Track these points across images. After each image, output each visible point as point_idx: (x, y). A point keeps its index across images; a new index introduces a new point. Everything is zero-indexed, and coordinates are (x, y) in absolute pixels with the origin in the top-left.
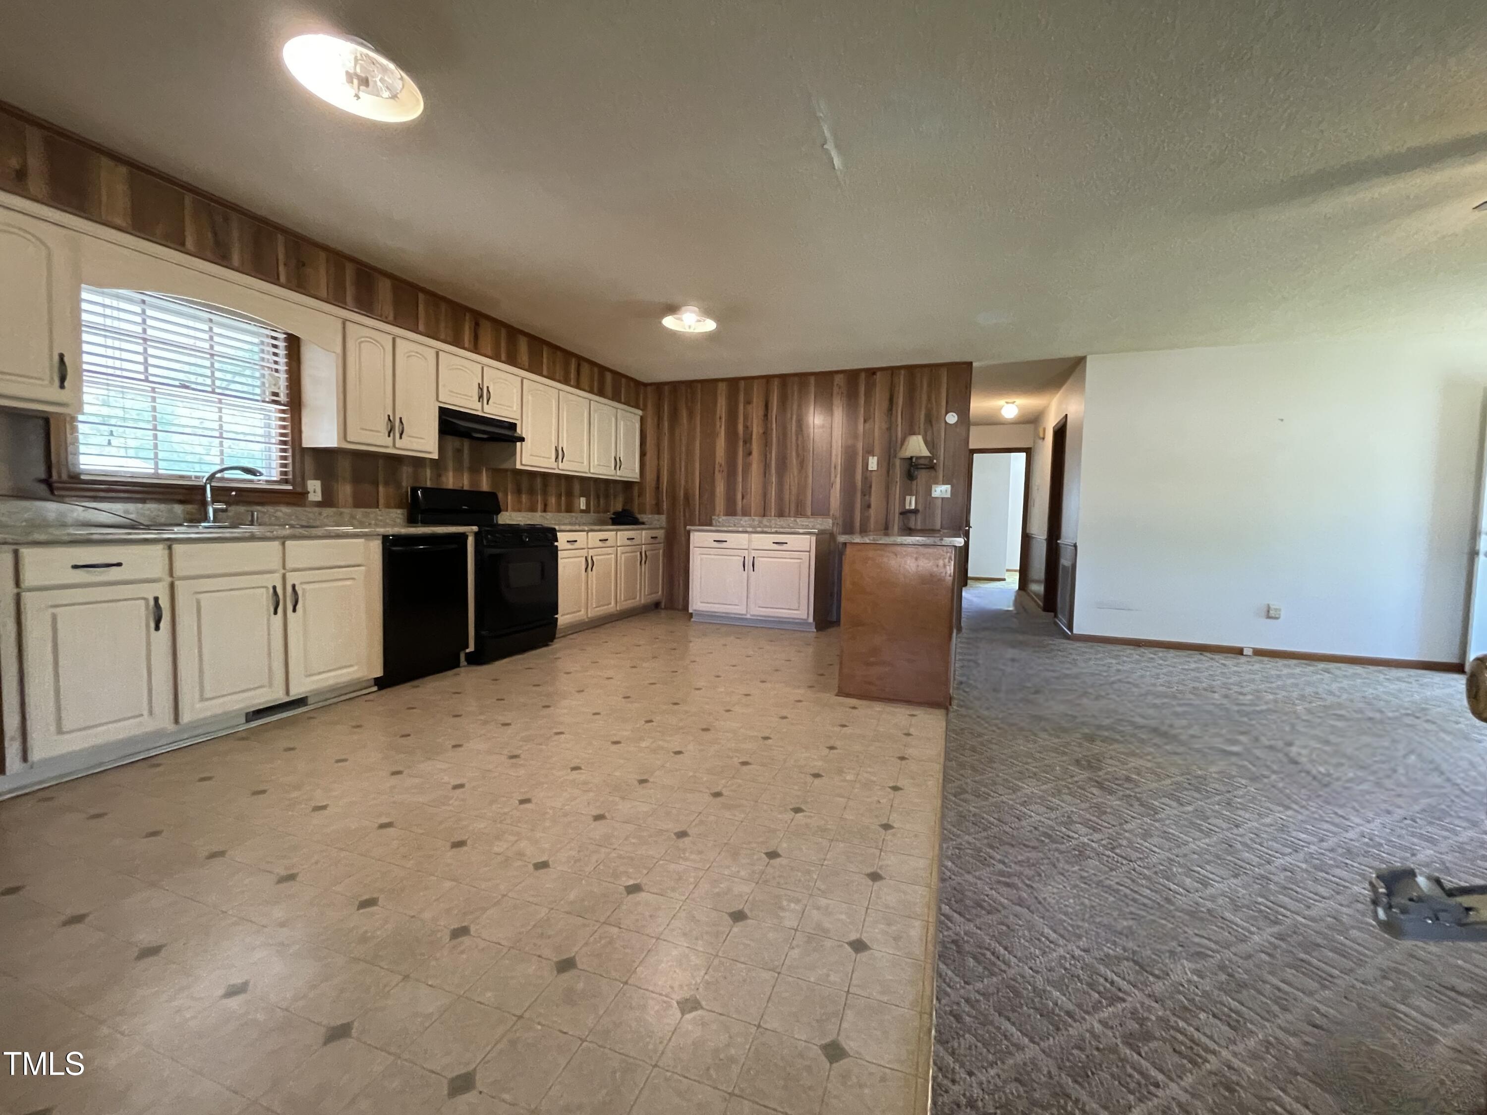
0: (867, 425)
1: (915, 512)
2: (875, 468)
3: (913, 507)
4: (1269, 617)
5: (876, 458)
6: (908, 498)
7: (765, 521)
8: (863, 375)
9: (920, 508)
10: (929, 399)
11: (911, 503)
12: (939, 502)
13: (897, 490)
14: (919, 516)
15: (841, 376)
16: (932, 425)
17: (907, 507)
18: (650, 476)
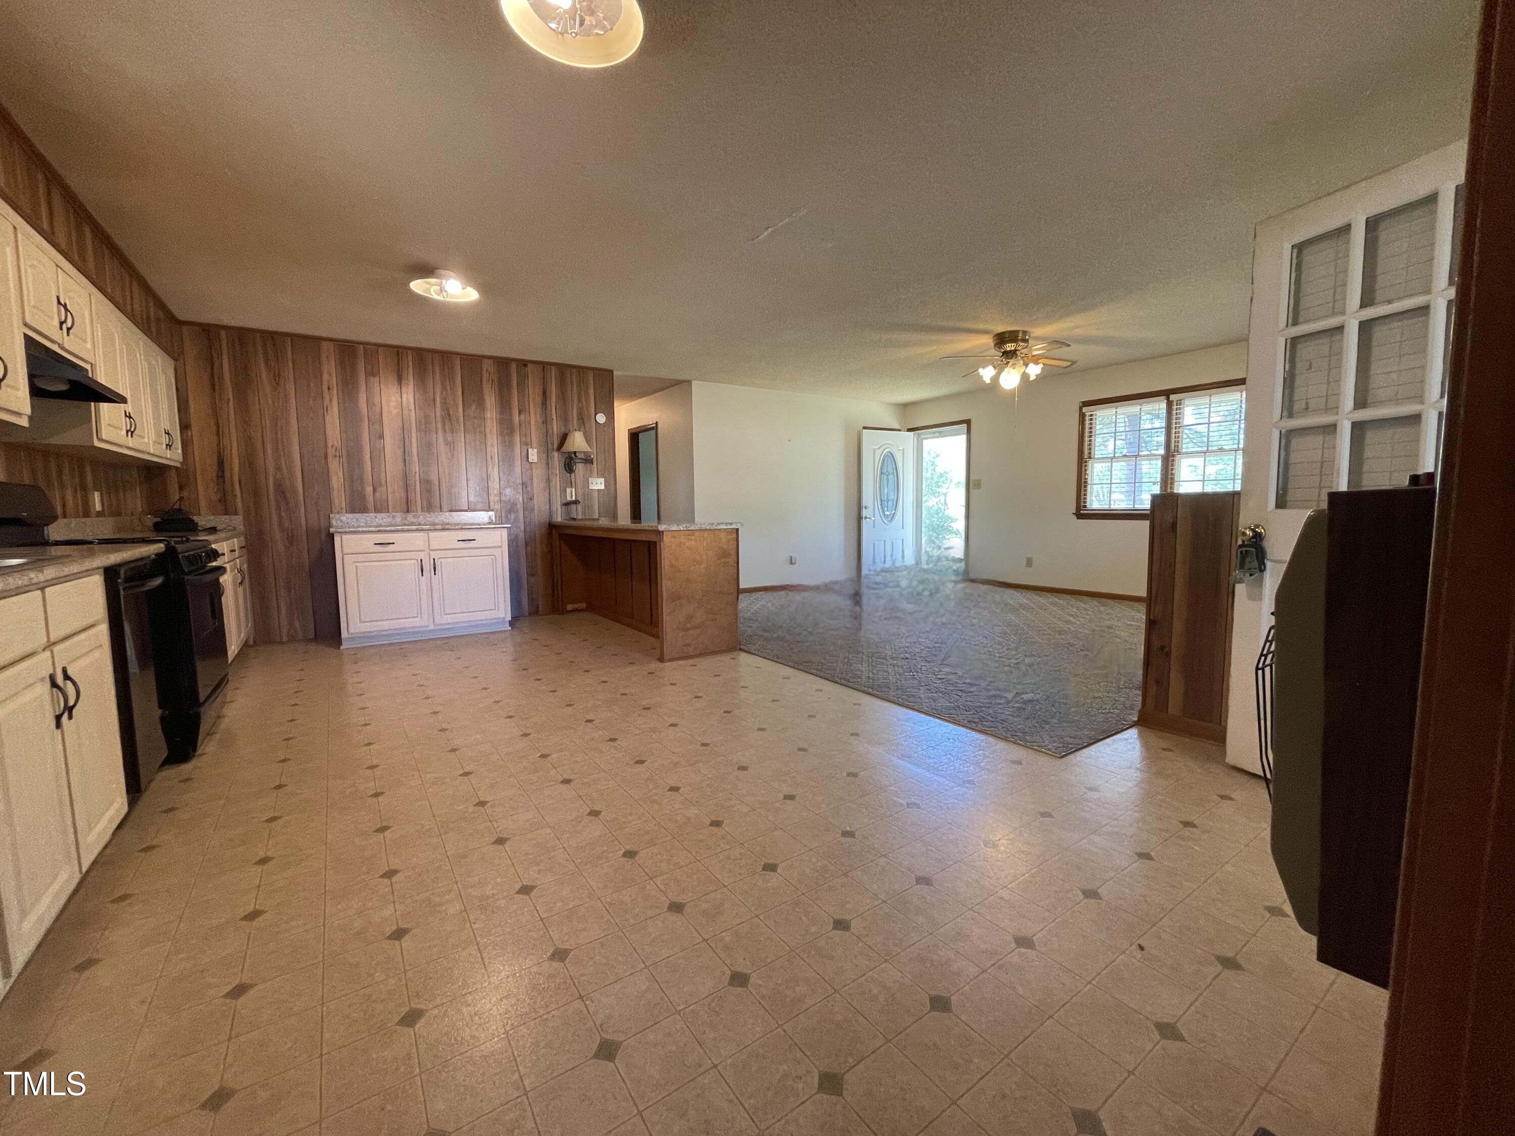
0: (522, 417)
1: (576, 502)
2: (536, 461)
3: (574, 498)
4: (791, 563)
5: (535, 450)
6: (568, 490)
7: (410, 517)
8: (514, 365)
9: (579, 499)
10: (580, 400)
11: (571, 494)
12: (596, 495)
13: (557, 482)
14: (580, 507)
15: (491, 362)
16: (584, 423)
17: (569, 499)
18: (204, 460)
